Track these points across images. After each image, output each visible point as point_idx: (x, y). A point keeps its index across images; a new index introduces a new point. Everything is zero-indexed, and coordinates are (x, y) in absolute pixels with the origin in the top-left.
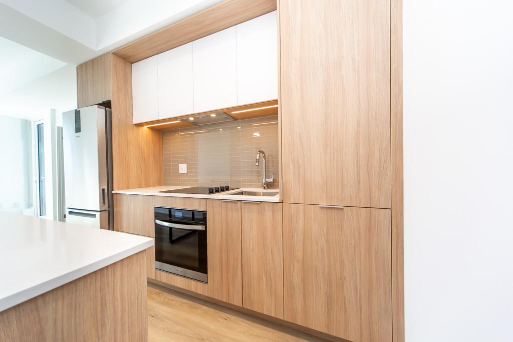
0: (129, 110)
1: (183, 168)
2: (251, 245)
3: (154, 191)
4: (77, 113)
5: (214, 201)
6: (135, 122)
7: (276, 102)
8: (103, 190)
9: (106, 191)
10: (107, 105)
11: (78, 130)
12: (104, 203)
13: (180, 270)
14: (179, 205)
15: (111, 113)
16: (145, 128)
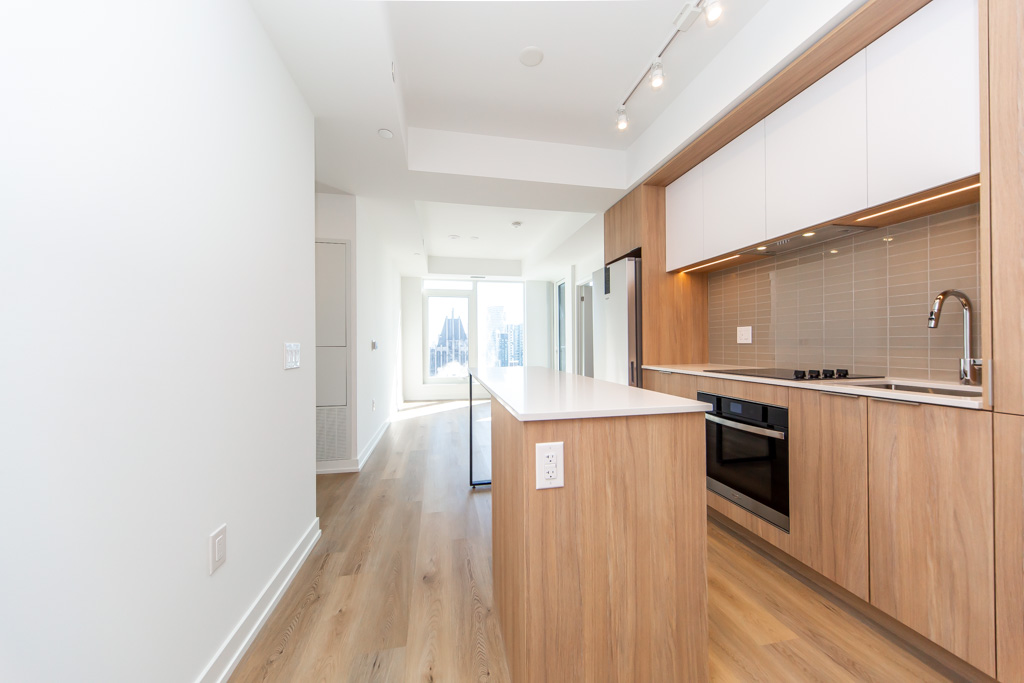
0: (661, 255)
1: (744, 335)
2: (894, 487)
3: (697, 371)
4: (607, 271)
5: (804, 392)
6: (668, 270)
7: (976, 178)
8: (632, 363)
9: (635, 366)
10: (636, 254)
11: (607, 291)
12: (633, 380)
13: (738, 495)
14: (736, 393)
15: (641, 263)
16: (682, 273)
